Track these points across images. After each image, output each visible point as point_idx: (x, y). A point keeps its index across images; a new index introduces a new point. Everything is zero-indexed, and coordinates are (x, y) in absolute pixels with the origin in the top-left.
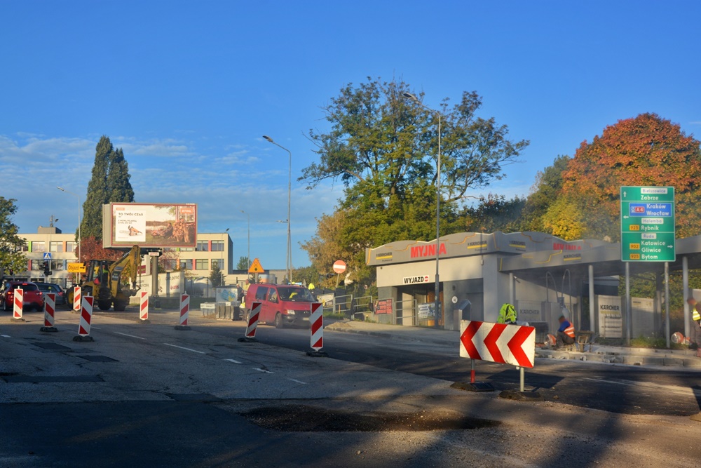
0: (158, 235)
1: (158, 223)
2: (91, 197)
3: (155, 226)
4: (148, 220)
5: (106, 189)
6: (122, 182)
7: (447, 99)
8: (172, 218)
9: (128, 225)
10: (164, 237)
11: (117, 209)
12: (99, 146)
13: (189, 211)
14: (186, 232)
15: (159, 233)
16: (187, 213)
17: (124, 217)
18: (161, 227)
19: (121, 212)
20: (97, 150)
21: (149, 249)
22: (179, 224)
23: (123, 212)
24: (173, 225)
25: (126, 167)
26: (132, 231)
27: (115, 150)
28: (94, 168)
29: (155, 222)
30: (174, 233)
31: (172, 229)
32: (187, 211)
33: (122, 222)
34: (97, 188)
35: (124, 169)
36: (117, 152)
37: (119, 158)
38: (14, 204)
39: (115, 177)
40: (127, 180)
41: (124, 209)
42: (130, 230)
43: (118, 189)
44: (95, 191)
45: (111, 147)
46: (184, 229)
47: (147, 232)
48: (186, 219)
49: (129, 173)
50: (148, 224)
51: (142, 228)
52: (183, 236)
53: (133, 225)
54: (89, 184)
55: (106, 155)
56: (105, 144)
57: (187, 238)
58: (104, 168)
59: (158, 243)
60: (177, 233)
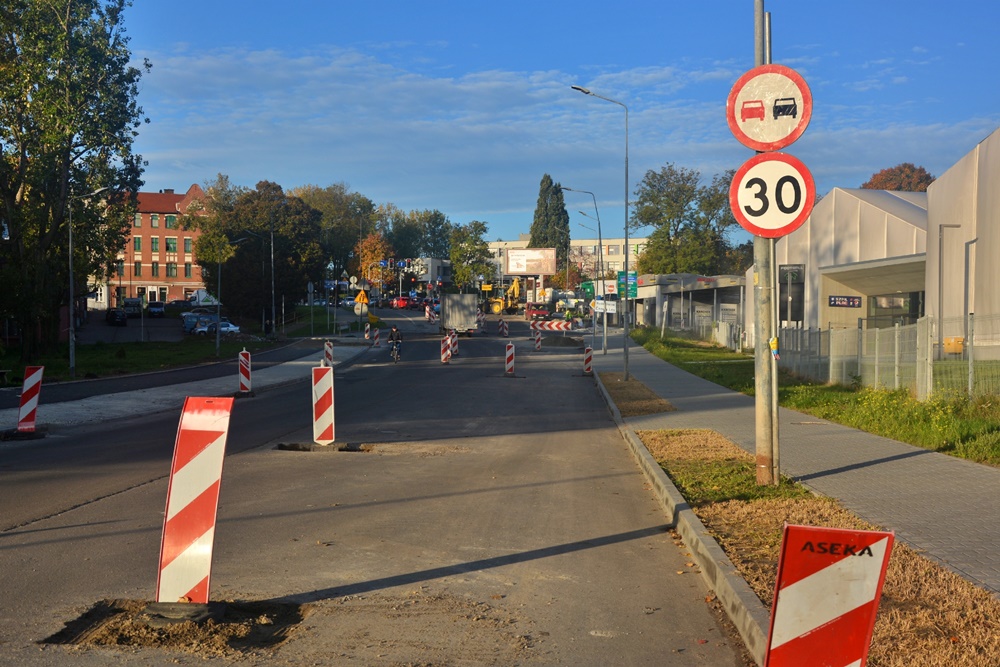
1: (533, 261)
3: (531, 262)
4: (528, 259)
5: (547, 215)
6: (558, 210)
8: (541, 257)
9: (516, 262)
10: (537, 268)
11: (510, 252)
12: (543, 182)
13: (552, 253)
14: (549, 265)
15: (534, 266)
16: (550, 254)
17: (514, 258)
18: (535, 262)
19: (512, 254)
20: (541, 185)
21: (529, 275)
22: (545, 260)
24: (542, 262)
25: (562, 197)
26: (518, 265)
27: (554, 184)
28: (539, 199)
29: (531, 260)
30: (542, 266)
31: (541, 264)
33: (513, 260)
34: (541, 215)
35: (560, 199)
36: (555, 187)
37: (558, 190)
38: (486, 226)
39: (554, 206)
40: (562, 208)
41: (514, 252)
43: (555, 216)
44: (539, 217)
45: (551, 183)
46: (548, 263)
47: (527, 266)
48: (549, 258)
49: (564, 202)
50: (527, 261)
51: (524, 263)
52: (548, 267)
53: (519, 262)
55: (547, 189)
56: (547, 180)
57: (550, 269)
58: (545, 200)
59: (533, 273)
60: (544, 266)
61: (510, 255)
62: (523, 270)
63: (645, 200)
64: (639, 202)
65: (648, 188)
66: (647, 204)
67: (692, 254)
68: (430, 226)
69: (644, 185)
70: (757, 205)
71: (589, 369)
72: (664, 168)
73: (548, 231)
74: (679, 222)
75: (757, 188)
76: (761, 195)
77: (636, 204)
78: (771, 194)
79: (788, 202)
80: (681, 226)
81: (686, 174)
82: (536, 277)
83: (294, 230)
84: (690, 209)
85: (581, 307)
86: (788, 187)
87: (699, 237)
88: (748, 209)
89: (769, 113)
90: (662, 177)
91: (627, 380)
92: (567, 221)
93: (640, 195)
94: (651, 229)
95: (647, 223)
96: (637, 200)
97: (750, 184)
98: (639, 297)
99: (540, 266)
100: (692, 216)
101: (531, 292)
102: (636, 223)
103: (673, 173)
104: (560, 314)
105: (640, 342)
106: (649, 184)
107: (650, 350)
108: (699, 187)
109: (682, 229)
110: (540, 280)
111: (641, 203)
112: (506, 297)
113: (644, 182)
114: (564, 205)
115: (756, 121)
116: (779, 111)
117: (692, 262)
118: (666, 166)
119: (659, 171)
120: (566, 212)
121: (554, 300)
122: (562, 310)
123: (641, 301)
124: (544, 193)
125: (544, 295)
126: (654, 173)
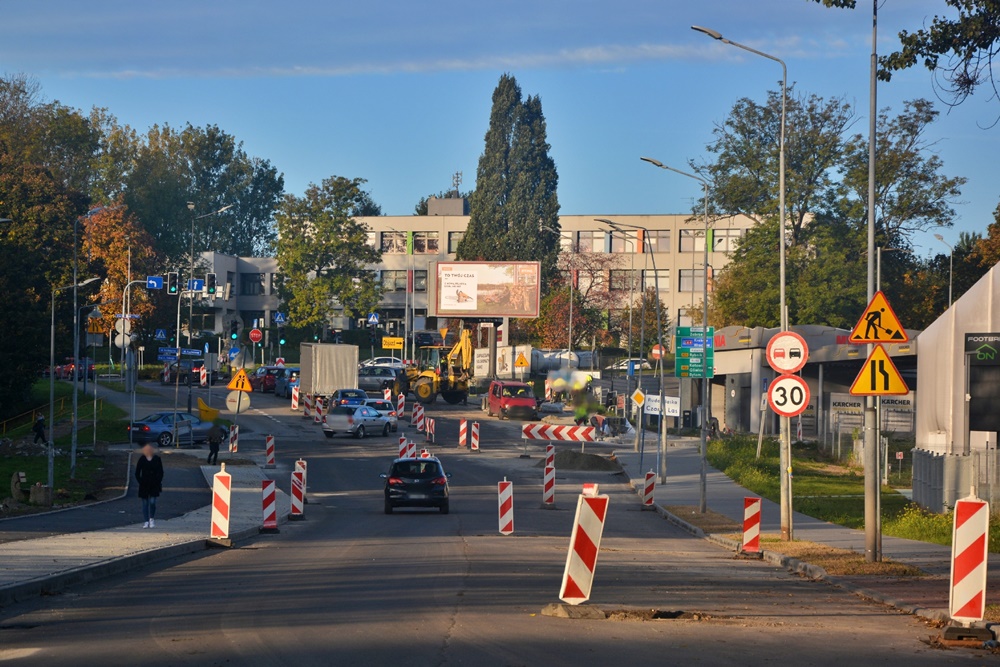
0: (492, 301)
1: (491, 286)
2: (482, 185)
3: (487, 290)
4: (480, 283)
5: (507, 170)
6: (534, 159)
7: (888, 109)
8: (510, 280)
9: (456, 288)
10: (500, 304)
11: (443, 269)
12: (498, 93)
13: (531, 271)
14: (526, 298)
15: (493, 299)
16: (528, 273)
17: (452, 279)
18: (496, 291)
19: (447, 272)
20: (494, 101)
21: (482, 318)
22: (517, 287)
23: (450, 273)
24: (510, 289)
25: (543, 130)
26: (461, 297)
27: (524, 100)
28: (489, 133)
29: (488, 285)
30: (511, 299)
31: (509, 295)
32: (528, 271)
33: (448, 285)
34: (493, 170)
35: (540, 133)
36: (528, 105)
37: (533, 114)
39: (522, 150)
40: (543, 154)
41: (451, 269)
42: (459, 295)
43: (527, 171)
44: (488, 175)
45: (518, 96)
46: (524, 294)
47: (479, 298)
48: (526, 281)
49: (547, 141)
50: (480, 287)
51: (472, 292)
52: (523, 303)
53: (463, 289)
54: (480, 163)
55: (509, 109)
56: (507, 89)
57: (527, 305)
58: (503, 134)
59: (492, 312)
60: (514, 300)
61: (442, 275)
62: (470, 306)
63: (732, 162)
64: (719, 167)
65: (739, 137)
66: (733, 172)
67: (828, 280)
68: (196, 167)
69: (730, 130)
70: (782, 400)
71: (650, 501)
72: (772, 94)
73: (509, 206)
74: (805, 210)
75: (781, 392)
76: (783, 396)
77: (714, 170)
78: (788, 395)
79: (797, 400)
80: (808, 218)
81: (821, 108)
82: (498, 322)
83: (38, 234)
84: (827, 183)
85: (598, 390)
86: (796, 392)
87: (847, 243)
88: (777, 402)
89: (787, 355)
90: (767, 112)
91: (704, 511)
92: (552, 183)
93: (722, 151)
94: (744, 222)
95: (733, 211)
96: (715, 163)
97: (777, 390)
98: (718, 371)
99: (505, 299)
100: (831, 196)
101: (486, 351)
102: (711, 210)
103: (791, 106)
104: (557, 406)
105: (719, 464)
106: (742, 129)
107: (736, 478)
108: (846, 137)
109: (811, 225)
110: (504, 328)
111: (724, 169)
112: (444, 366)
113: (730, 123)
114: (547, 147)
115: (781, 359)
116: (792, 354)
117: (829, 296)
118: (778, 89)
119: (762, 101)
120: (550, 164)
121: (539, 373)
122: (560, 395)
123: (720, 380)
124: (499, 119)
125: (512, 361)
126: (753, 106)
